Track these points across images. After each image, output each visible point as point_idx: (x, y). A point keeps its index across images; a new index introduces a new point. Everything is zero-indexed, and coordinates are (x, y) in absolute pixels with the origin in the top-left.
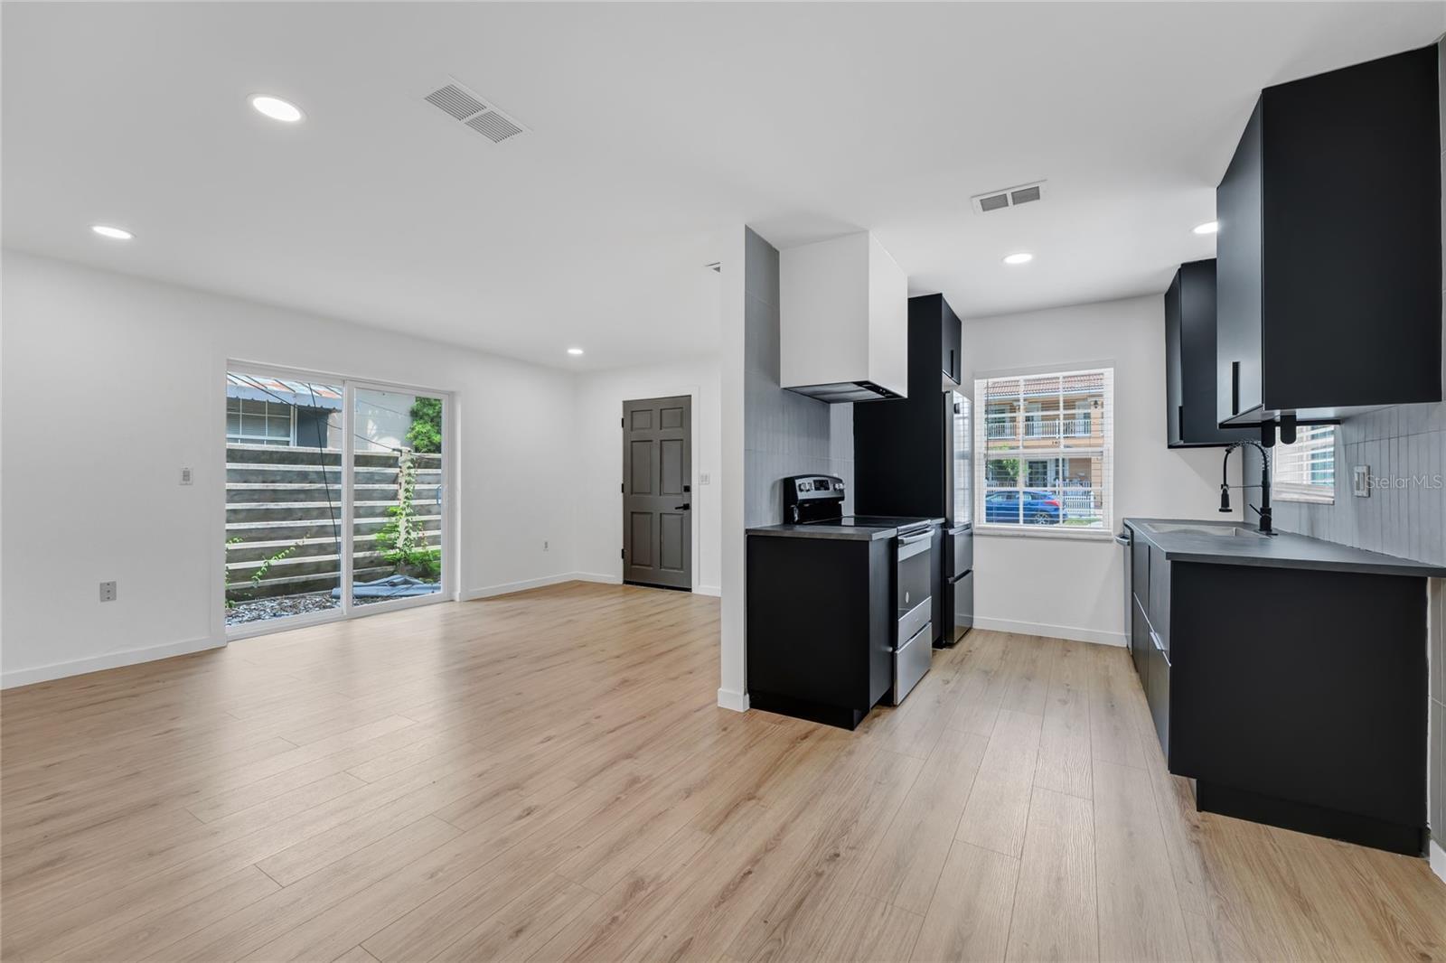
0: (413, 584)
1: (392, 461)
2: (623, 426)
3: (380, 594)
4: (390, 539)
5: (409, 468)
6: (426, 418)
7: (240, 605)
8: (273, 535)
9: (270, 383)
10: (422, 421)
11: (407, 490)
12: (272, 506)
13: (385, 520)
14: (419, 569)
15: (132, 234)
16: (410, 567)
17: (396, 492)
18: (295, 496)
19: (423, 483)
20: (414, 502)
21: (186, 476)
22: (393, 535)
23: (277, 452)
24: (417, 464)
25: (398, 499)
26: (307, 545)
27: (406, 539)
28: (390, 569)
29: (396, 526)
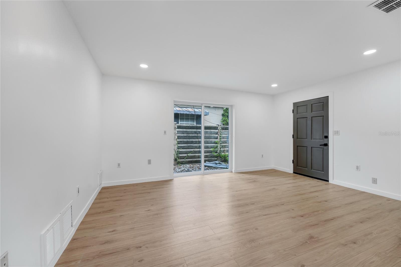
0: (221, 164)
1: (216, 128)
2: (293, 113)
3: (213, 166)
4: (216, 150)
5: (221, 130)
6: (226, 116)
7: (182, 165)
8: (189, 148)
9: (190, 109)
10: (225, 117)
11: (220, 136)
12: (188, 140)
13: (215, 145)
14: (223, 159)
15: (148, 65)
16: (221, 159)
17: (217, 137)
18: (194, 138)
19: (224, 134)
20: (222, 140)
21: (165, 132)
22: (217, 149)
23: (190, 126)
24: (223, 129)
25: (218, 139)
26: (196, 151)
27: (220, 151)
28: (216, 159)
29: (217, 147)
